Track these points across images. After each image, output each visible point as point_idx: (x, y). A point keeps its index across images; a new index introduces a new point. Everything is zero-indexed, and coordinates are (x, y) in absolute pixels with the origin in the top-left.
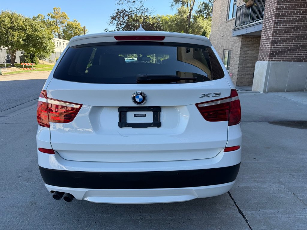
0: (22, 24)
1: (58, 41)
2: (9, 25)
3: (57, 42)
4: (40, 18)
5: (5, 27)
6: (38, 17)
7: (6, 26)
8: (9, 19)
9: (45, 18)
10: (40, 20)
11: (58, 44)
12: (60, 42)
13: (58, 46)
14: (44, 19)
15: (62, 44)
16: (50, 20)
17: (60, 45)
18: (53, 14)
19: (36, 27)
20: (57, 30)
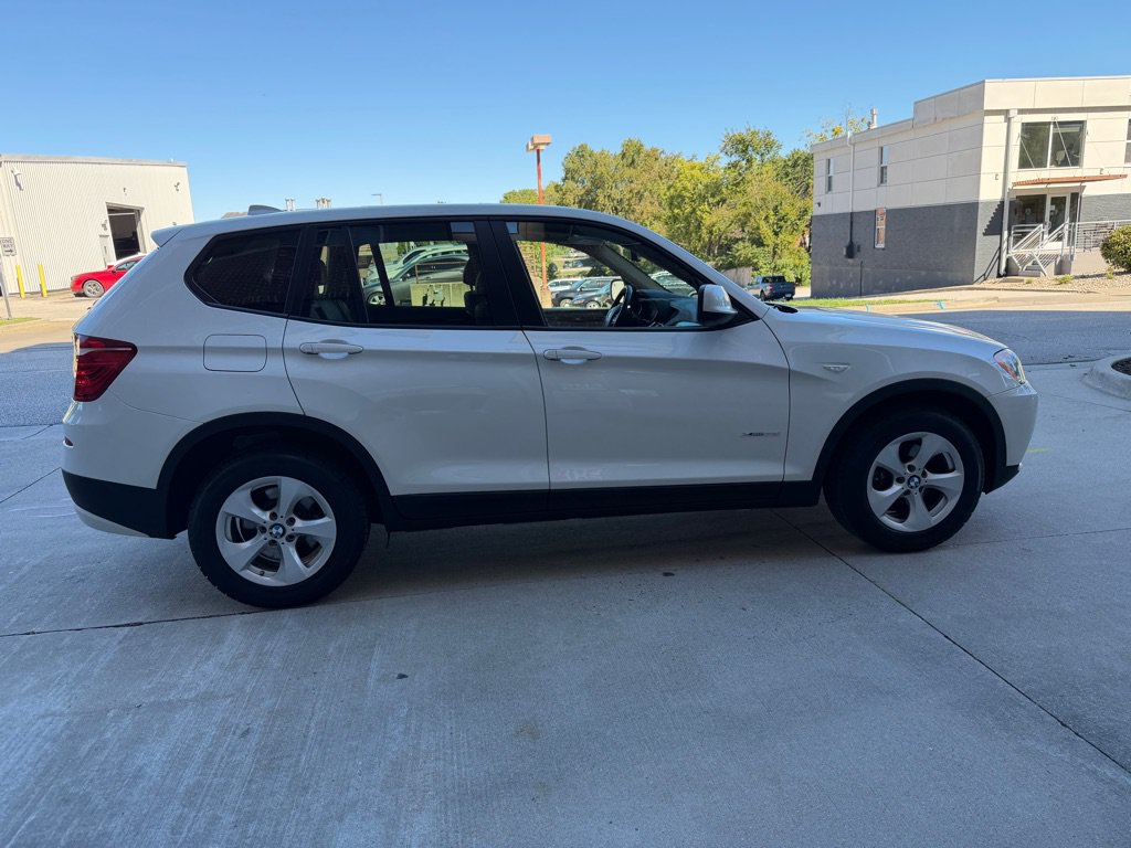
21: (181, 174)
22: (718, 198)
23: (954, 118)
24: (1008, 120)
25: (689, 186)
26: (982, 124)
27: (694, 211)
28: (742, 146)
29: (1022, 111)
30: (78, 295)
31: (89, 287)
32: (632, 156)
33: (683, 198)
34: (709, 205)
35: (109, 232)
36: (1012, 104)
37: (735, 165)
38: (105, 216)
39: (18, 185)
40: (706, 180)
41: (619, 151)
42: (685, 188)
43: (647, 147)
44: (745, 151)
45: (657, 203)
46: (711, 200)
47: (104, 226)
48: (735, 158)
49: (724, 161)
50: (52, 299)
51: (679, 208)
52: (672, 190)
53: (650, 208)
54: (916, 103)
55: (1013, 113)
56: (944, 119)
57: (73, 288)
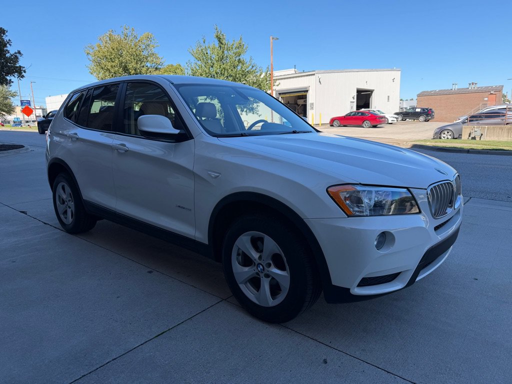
21: (397, 75)
30: (331, 126)
31: (335, 123)
35: (355, 100)
38: (355, 94)
39: (320, 82)
47: (353, 98)
50: (322, 127)
57: (330, 123)
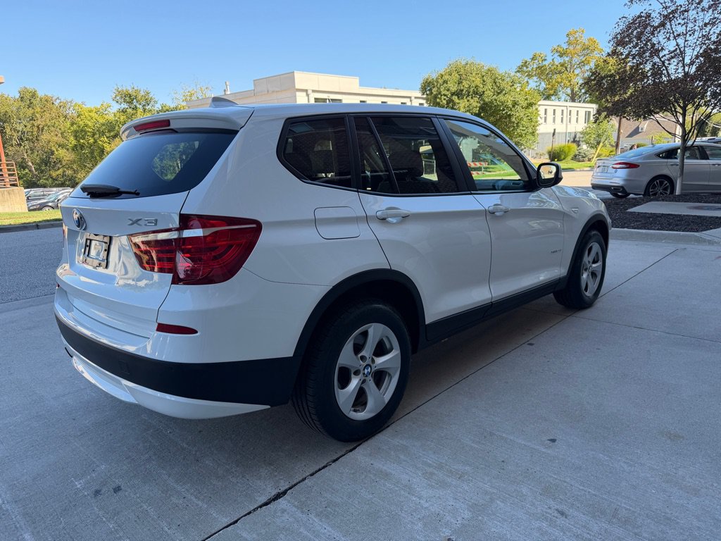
0: (478, 81)
1: (564, 109)
2: (454, 89)
3: (563, 111)
4: (536, 61)
5: (447, 93)
6: (533, 59)
7: (448, 90)
8: (457, 75)
9: (545, 60)
10: (535, 66)
11: (562, 114)
12: (569, 109)
13: (562, 118)
14: (544, 63)
15: (574, 113)
16: (556, 63)
17: (569, 116)
18: (565, 46)
19: (503, 85)
20: (570, 81)
22: (112, 134)
23: (278, 91)
24: (308, 95)
25: (90, 123)
26: (295, 96)
27: (95, 142)
28: (129, 98)
29: (314, 91)
32: (28, 98)
33: (86, 132)
34: (107, 138)
36: (309, 87)
37: (124, 111)
40: (101, 121)
41: (17, 96)
42: (86, 125)
43: (40, 94)
44: (131, 103)
45: (60, 135)
46: (108, 135)
48: (124, 106)
49: (115, 107)
51: (84, 139)
52: (75, 126)
53: (56, 138)
54: (254, 81)
55: (310, 92)
56: (273, 92)
